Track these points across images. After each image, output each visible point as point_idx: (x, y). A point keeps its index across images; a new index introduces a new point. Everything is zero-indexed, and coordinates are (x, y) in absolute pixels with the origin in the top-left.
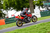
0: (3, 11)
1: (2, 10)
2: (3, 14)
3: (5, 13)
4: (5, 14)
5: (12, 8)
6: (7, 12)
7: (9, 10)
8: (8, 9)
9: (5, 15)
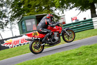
0: (55, 11)
1: (54, 8)
2: (54, 17)
3: (58, 14)
4: (58, 16)
5: (72, 5)
6: (63, 13)
7: (67, 8)
8: (65, 7)
9: (58, 18)
